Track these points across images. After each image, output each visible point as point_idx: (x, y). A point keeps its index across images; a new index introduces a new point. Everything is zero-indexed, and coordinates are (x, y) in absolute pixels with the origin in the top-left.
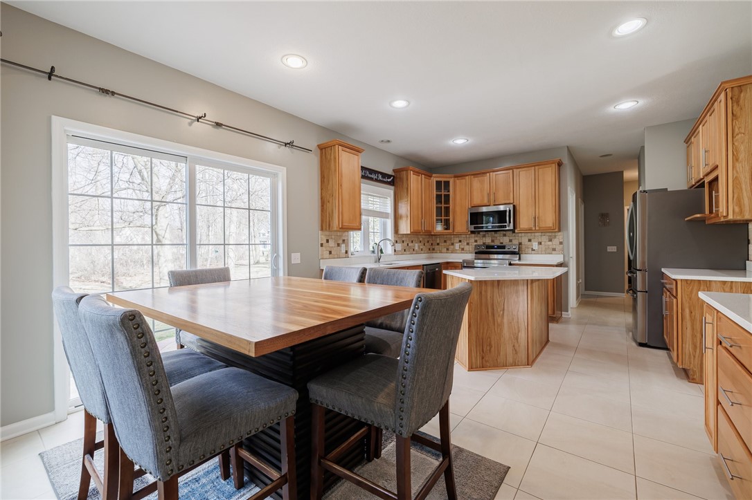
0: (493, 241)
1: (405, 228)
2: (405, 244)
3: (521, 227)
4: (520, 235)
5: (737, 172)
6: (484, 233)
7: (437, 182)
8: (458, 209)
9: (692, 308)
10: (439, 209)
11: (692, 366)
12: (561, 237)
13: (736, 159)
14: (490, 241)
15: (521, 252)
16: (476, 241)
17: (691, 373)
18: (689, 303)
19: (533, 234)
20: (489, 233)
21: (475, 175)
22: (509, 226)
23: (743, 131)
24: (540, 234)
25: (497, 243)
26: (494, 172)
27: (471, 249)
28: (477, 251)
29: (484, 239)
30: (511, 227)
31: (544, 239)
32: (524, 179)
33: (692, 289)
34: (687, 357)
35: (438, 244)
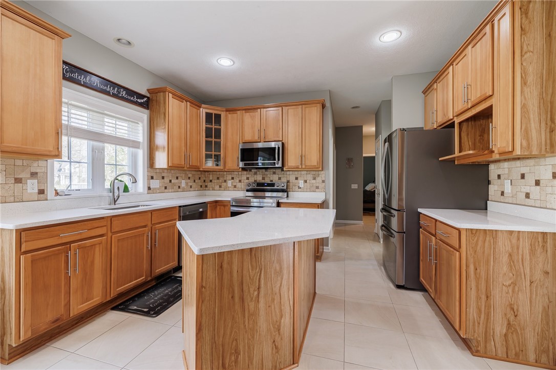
0: (263, 179)
1: (162, 161)
2: (167, 180)
3: (289, 165)
4: (288, 173)
5: (525, 99)
6: (256, 171)
7: (206, 113)
8: (229, 145)
9: (477, 264)
10: (208, 144)
11: (476, 335)
12: (323, 175)
13: (524, 83)
14: (261, 179)
15: (288, 190)
16: (248, 179)
17: (474, 343)
18: (474, 257)
19: (299, 173)
20: (261, 170)
21: (247, 110)
22: (278, 164)
23: (532, 50)
24: (306, 172)
25: (267, 181)
26: (264, 108)
27: (243, 187)
28: (249, 188)
29: (255, 176)
30: (280, 165)
31: (309, 177)
32: (293, 116)
33: (477, 241)
34: (471, 324)
35: (211, 181)
